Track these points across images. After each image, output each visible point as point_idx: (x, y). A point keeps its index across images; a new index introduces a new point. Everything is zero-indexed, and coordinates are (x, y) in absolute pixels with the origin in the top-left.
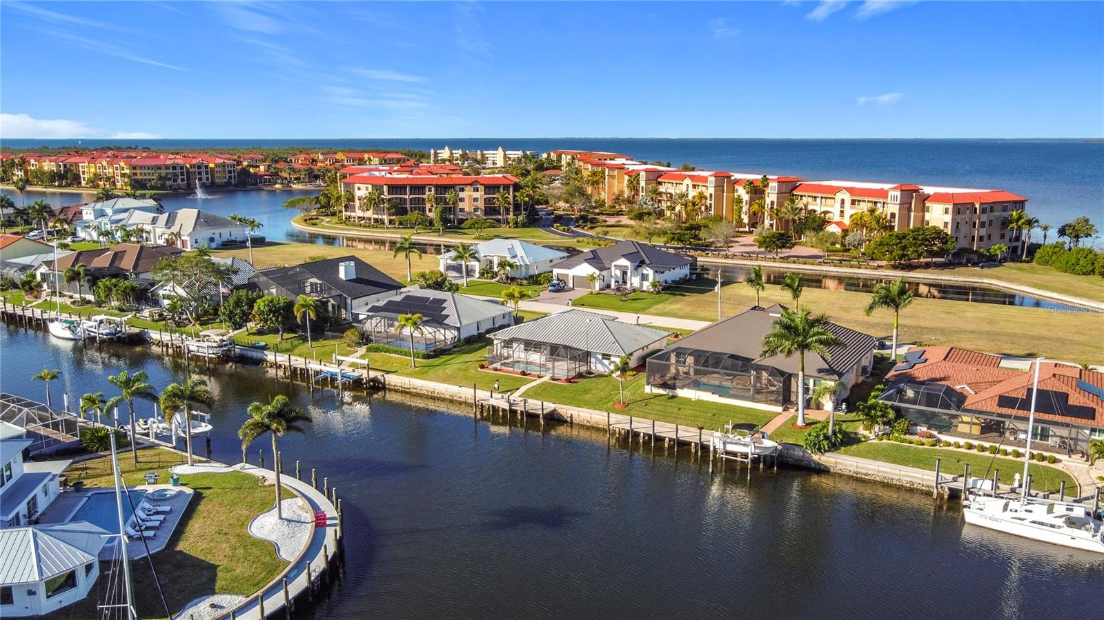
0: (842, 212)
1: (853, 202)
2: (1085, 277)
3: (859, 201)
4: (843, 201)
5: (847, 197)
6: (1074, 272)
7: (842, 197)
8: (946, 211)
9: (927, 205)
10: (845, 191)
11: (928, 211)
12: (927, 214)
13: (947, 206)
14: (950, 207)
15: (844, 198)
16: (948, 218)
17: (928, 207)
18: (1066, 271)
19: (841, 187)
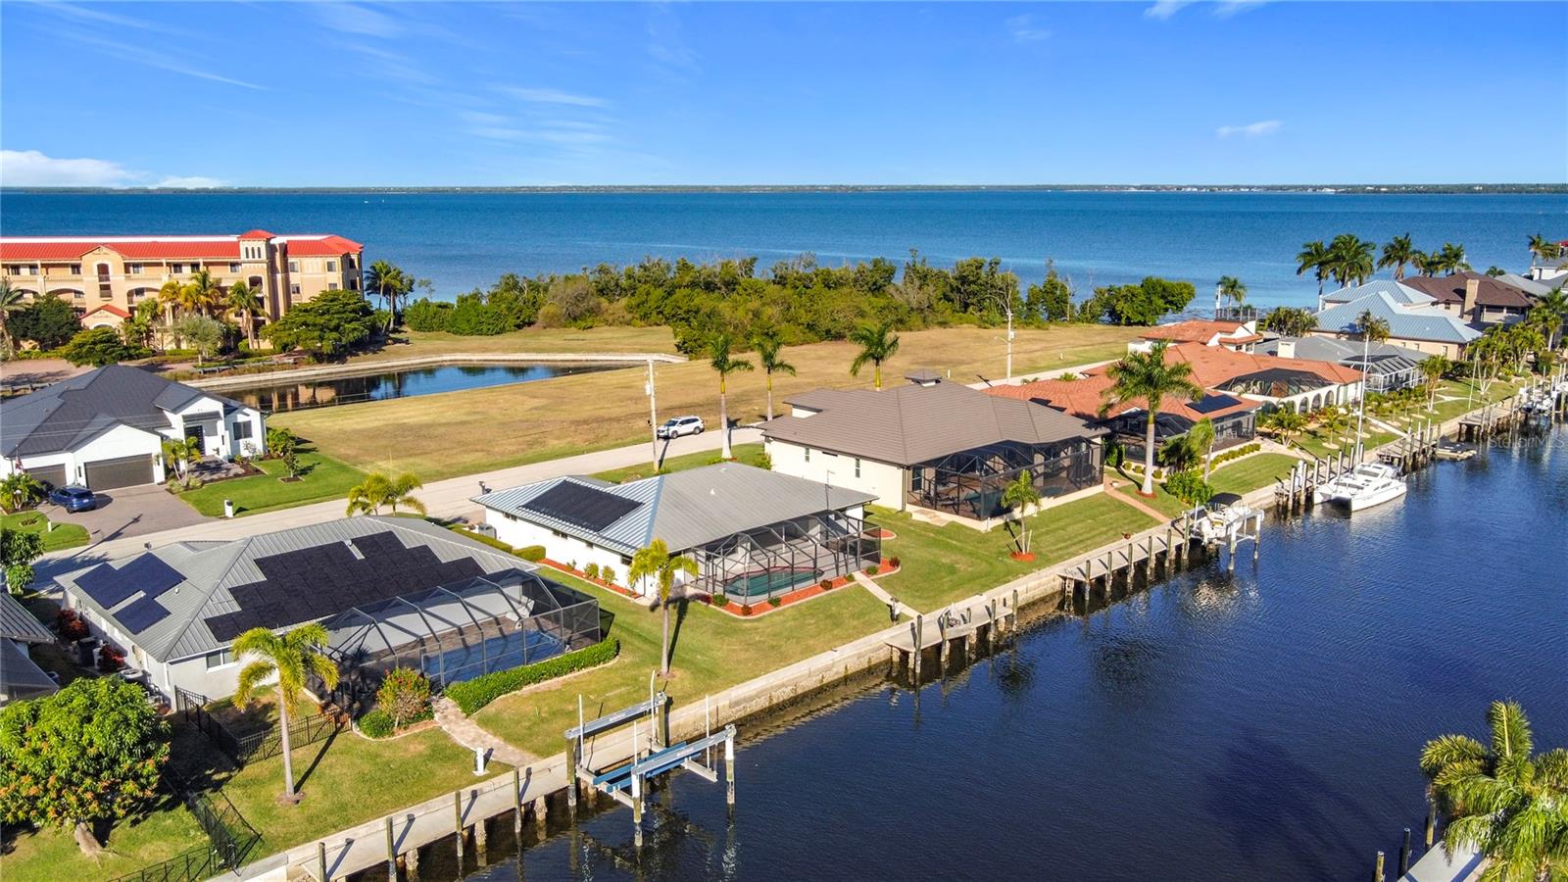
0: (105, 289)
1: (127, 266)
2: (500, 336)
3: (136, 265)
4: (103, 269)
5: (115, 262)
6: (480, 333)
7: (100, 262)
8: (330, 267)
9: (290, 260)
10: (104, 250)
11: (294, 271)
12: (291, 274)
13: (330, 260)
14: (337, 261)
15: (105, 262)
16: (336, 277)
17: (293, 264)
18: (472, 334)
19: (97, 244)
